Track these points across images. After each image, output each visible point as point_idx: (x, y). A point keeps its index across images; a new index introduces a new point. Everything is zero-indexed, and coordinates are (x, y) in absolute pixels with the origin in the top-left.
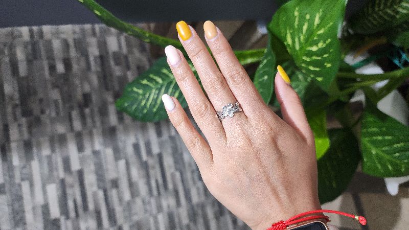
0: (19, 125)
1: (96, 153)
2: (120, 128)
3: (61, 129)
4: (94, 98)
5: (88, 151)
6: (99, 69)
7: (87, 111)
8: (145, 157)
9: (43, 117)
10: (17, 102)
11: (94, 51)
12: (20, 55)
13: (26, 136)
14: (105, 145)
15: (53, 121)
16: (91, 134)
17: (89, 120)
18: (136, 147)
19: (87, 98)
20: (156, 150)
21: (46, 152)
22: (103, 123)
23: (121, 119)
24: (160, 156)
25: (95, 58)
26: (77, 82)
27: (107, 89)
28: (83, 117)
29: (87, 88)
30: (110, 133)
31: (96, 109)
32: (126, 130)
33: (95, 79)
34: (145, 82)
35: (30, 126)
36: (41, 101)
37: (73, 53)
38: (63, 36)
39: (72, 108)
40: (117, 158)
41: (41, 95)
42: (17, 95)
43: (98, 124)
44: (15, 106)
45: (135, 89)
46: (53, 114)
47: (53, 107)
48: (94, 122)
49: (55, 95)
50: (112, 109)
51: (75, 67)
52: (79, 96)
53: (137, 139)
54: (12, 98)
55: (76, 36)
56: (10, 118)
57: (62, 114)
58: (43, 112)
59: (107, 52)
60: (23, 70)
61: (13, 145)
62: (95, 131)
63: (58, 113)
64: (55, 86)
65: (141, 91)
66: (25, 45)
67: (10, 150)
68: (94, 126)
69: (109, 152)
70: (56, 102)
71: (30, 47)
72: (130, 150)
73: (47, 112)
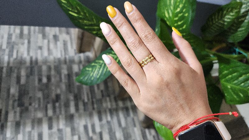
0: (15, 112)
1: (60, 130)
2: (76, 115)
3: (40, 115)
4: (62, 97)
5: (55, 129)
6: (67, 81)
7: (57, 104)
8: (91, 134)
9: (30, 107)
10: (17, 98)
11: (65, 72)
12: (23, 73)
13: (18, 119)
14: (66, 125)
15: (36, 110)
16: (58, 118)
17: (58, 110)
18: (86, 127)
19: (58, 97)
20: (98, 130)
21: (28, 128)
22: (66, 112)
23: (77, 109)
24: (101, 134)
25: (65, 75)
26: (53, 88)
27: (70, 92)
28: (54, 108)
29: (59, 91)
30: (70, 118)
31: (62, 104)
32: (80, 116)
33: (64, 87)
34: (93, 64)
35: (21, 113)
36: (30, 98)
37: (53, 72)
38: (48, 64)
39: (48, 103)
40: (73, 134)
41: (31, 95)
42: (17, 95)
43: (63, 112)
44: (14, 101)
45: (87, 69)
46: (37, 106)
47: (37, 102)
48: (60, 111)
49: (40, 95)
50: (72, 104)
51: (53, 80)
52: (53, 96)
53: (86, 122)
54: (13, 96)
55: (56, 64)
56: (10, 107)
57: (42, 106)
58: (30, 104)
59: (72, 72)
60: (23, 81)
61: (9, 124)
62: (60, 116)
63: (39, 105)
64: (40, 90)
65: (90, 69)
66: (27, 68)
67: (6, 127)
68: (60, 113)
69: (68, 130)
70: (39, 99)
71: (29, 69)
72: (82, 129)
73: (33, 104)
